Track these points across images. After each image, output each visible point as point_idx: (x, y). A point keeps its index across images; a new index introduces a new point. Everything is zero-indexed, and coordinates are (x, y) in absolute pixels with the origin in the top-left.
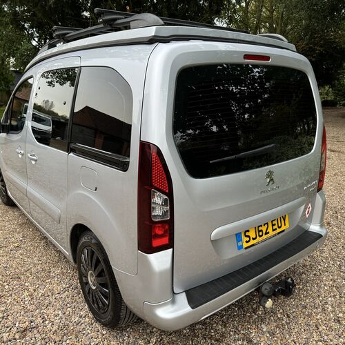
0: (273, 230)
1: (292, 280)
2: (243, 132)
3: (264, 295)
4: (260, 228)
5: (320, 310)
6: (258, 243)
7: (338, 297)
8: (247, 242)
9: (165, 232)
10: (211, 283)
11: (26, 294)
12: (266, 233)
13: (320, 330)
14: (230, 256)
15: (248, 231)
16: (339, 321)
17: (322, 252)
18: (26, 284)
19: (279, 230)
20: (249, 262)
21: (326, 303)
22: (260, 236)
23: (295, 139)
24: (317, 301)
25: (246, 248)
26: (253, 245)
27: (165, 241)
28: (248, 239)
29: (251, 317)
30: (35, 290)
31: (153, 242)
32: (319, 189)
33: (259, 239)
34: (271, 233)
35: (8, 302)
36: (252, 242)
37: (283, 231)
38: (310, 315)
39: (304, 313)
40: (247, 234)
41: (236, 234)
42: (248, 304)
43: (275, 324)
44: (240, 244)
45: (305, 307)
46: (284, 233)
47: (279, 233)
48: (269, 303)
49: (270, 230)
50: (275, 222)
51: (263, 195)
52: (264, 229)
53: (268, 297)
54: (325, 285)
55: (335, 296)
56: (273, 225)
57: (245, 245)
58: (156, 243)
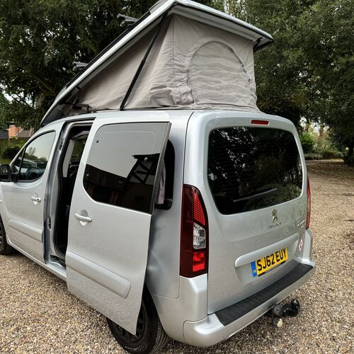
0: (278, 261)
1: (297, 301)
2: (241, 180)
3: (275, 316)
4: (268, 259)
5: (317, 332)
6: (268, 271)
7: (329, 321)
8: (260, 270)
9: (202, 259)
10: (234, 305)
11: (49, 333)
12: (273, 263)
13: (321, 347)
14: (248, 282)
15: (260, 261)
16: (334, 339)
17: (309, 285)
18: (47, 325)
19: (281, 261)
20: (261, 288)
21: (321, 326)
22: (269, 266)
23: (284, 186)
24: (314, 325)
25: (259, 275)
26: (264, 273)
27: (202, 266)
28: (260, 268)
29: (261, 341)
30: (57, 330)
31: (194, 267)
32: (307, 228)
33: (268, 268)
34: (276, 263)
35: (35, 341)
36: (263, 270)
37: (284, 262)
38: (310, 336)
39: (305, 335)
40: (259, 263)
41: (252, 263)
42: (257, 331)
43: (283, 345)
44: (255, 271)
45: (305, 330)
46: (285, 263)
47: (281, 263)
48: (280, 323)
49: (275, 260)
50: (278, 254)
51: (271, 230)
52: (271, 259)
53: (279, 317)
54: (317, 312)
55: (327, 320)
56: (277, 256)
57: (259, 273)
58: (196, 268)
